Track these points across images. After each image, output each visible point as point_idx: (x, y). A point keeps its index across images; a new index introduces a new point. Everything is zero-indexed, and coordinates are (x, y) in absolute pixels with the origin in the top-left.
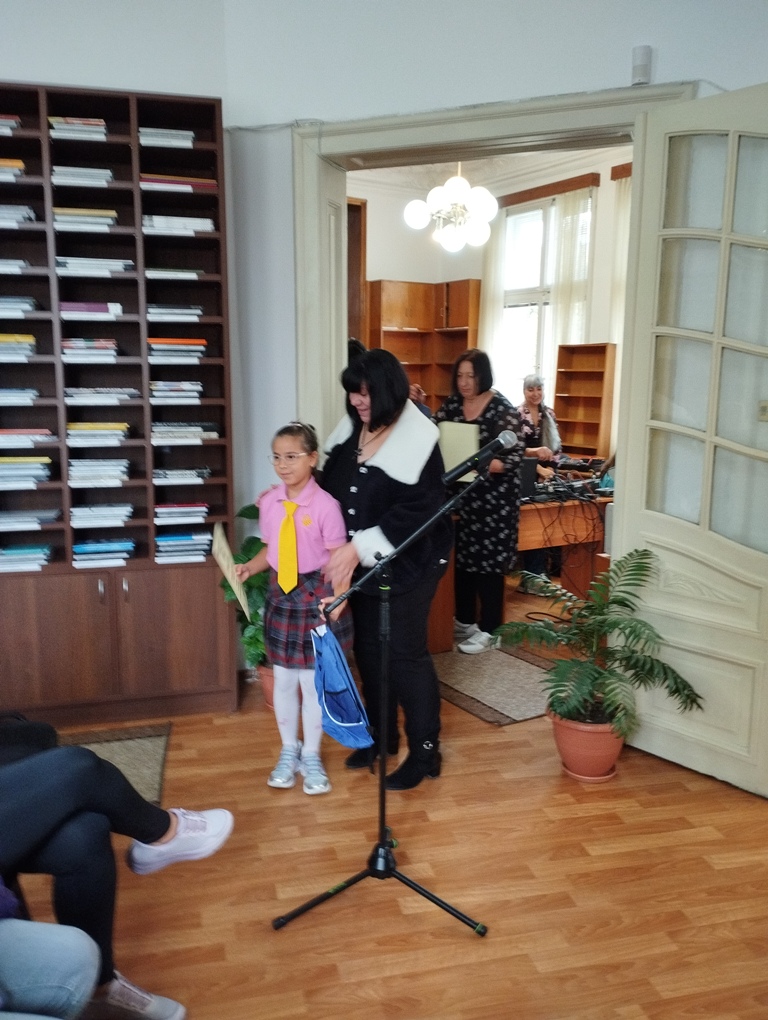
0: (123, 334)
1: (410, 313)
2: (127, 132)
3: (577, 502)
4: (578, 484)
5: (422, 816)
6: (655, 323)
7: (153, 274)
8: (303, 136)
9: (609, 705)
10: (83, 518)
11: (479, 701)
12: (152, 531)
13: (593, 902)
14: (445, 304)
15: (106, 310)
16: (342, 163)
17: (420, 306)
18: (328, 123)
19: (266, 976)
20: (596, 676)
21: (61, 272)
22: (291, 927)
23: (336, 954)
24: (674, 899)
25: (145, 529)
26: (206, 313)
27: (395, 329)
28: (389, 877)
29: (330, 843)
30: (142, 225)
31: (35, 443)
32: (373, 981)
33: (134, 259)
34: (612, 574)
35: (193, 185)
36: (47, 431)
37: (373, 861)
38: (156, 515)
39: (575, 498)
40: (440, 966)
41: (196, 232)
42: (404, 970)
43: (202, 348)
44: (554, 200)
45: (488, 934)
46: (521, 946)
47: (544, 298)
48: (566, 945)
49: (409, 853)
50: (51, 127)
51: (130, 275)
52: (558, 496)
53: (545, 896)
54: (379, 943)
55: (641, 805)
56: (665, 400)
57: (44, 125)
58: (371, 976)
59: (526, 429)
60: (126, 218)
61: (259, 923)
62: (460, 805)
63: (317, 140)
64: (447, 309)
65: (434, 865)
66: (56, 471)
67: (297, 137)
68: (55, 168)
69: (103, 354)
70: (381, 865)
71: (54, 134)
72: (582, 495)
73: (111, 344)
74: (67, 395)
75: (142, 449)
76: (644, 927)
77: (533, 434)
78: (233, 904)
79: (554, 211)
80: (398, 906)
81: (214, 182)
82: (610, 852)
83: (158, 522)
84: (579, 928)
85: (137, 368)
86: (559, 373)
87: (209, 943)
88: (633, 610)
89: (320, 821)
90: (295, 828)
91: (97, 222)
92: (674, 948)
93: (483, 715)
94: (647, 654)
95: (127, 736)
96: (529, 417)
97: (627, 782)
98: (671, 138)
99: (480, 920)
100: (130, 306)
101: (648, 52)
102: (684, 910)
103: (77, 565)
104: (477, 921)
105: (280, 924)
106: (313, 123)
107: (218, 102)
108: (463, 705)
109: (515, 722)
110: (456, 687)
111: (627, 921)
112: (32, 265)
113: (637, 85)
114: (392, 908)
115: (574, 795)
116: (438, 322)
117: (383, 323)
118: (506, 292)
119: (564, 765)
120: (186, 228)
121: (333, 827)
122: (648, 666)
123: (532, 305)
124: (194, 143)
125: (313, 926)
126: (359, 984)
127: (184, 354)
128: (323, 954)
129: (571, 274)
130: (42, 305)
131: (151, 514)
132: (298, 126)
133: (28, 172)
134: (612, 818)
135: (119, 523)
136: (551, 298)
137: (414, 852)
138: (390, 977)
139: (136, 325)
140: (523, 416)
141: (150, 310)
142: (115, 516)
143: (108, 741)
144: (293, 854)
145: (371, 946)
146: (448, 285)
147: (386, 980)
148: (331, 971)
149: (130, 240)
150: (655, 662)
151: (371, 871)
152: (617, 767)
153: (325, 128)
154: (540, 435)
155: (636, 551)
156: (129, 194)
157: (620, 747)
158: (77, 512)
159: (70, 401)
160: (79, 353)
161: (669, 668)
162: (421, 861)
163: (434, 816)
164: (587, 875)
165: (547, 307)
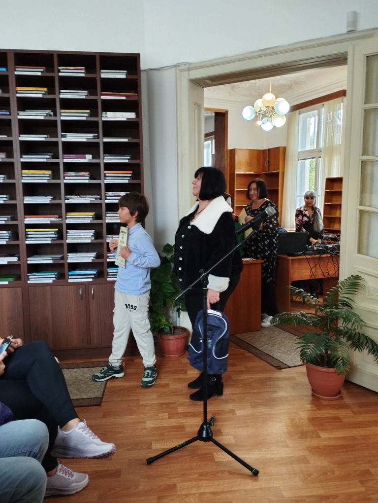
0: (93, 169)
1: (250, 165)
2: (95, 73)
3: (329, 255)
4: (330, 246)
5: (232, 412)
6: (361, 155)
7: (106, 140)
8: (181, 71)
9: (333, 358)
10: (73, 258)
11: (271, 356)
12: (106, 265)
13: (319, 462)
14: (268, 159)
15: (85, 158)
16: (200, 83)
17: (255, 161)
18: (193, 63)
19: (139, 487)
20: (328, 341)
21: (64, 140)
22: (156, 463)
23: (176, 479)
24: (365, 463)
25: (102, 264)
26: (132, 158)
27: (242, 173)
28: (209, 441)
29: (183, 423)
30: (102, 117)
31: (51, 221)
32: (194, 494)
33: (98, 133)
34: (340, 289)
35: (127, 96)
36: (57, 216)
37: (200, 432)
38: (108, 257)
39: (328, 253)
40: (230, 489)
41: (127, 118)
42: (212, 490)
43: (130, 175)
44: (324, 105)
45: (259, 475)
46: (276, 482)
47: (318, 154)
48: (301, 483)
49: (223, 430)
50: (59, 71)
51: (96, 140)
52: (319, 252)
53: (293, 457)
54: (200, 475)
55: (354, 413)
56: (367, 196)
57: (56, 71)
58: (193, 492)
59: (305, 219)
60: (94, 113)
61: (141, 460)
62: (254, 408)
63: (187, 72)
64: (269, 162)
65: (235, 437)
66: (61, 236)
67: (178, 71)
68: (62, 91)
69: (83, 178)
70: (204, 435)
71: (60, 74)
72: (332, 251)
73: (87, 174)
74: (66, 199)
75: (101, 224)
76: (347, 477)
77: (310, 221)
78: (128, 450)
79: (323, 110)
80: (213, 457)
81: (137, 94)
82: (333, 436)
83: (108, 260)
84: (309, 475)
85: (100, 185)
86: (326, 192)
87: (114, 468)
88: (351, 308)
89: (179, 412)
90: (167, 414)
91: (80, 116)
92: (363, 489)
93: (272, 363)
94: (357, 331)
95: (92, 366)
96: (307, 213)
97: (348, 400)
98: (367, 57)
99: (255, 467)
100: (96, 156)
101: (355, 15)
102: (370, 470)
103: (70, 281)
104: (253, 467)
105: (150, 461)
106: (186, 64)
107: (139, 55)
108: (262, 357)
109: (289, 367)
110: (260, 348)
111: (337, 473)
112: (51, 137)
113: (349, 32)
114: (209, 458)
115: (316, 406)
116: (264, 169)
117: (236, 170)
118: (299, 152)
119: (313, 390)
120: (122, 117)
121: (186, 415)
122: (357, 337)
123: (312, 158)
124: (126, 75)
125: (167, 464)
126: (186, 495)
127: (121, 178)
128: (169, 478)
129: (332, 142)
130: (56, 156)
131: (105, 257)
132: (179, 66)
133: (49, 92)
134: (336, 419)
135: (90, 261)
136: (322, 155)
137: (225, 430)
138: (204, 493)
139: (99, 164)
140: (304, 212)
141: (106, 158)
142: (88, 257)
143: (83, 368)
144: (163, 427)
145: (196, 476)
146: (269, 150)
147: (201, 494)
148: (173, 487)
149: (96, 124)
150: (361, 335)
151: (199, 437)
152: (342, 392)
153: (192, 66)
154: (313, 222)
155: (352, 276)
156: (95, 101)
157: (343, 381)
158: (70, 255)
159: (67, 202)
160: (72, 178)
161: (370, 339)
162: (229, 435)
163: (239, 413)
164: (318, 447)
165: (320, 159)
